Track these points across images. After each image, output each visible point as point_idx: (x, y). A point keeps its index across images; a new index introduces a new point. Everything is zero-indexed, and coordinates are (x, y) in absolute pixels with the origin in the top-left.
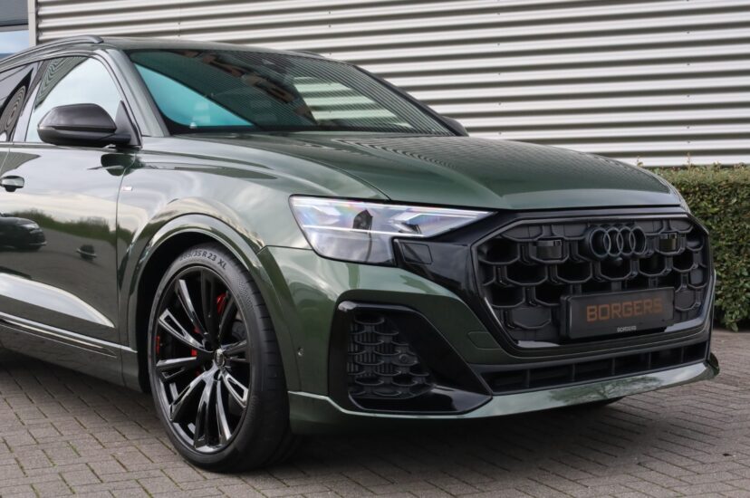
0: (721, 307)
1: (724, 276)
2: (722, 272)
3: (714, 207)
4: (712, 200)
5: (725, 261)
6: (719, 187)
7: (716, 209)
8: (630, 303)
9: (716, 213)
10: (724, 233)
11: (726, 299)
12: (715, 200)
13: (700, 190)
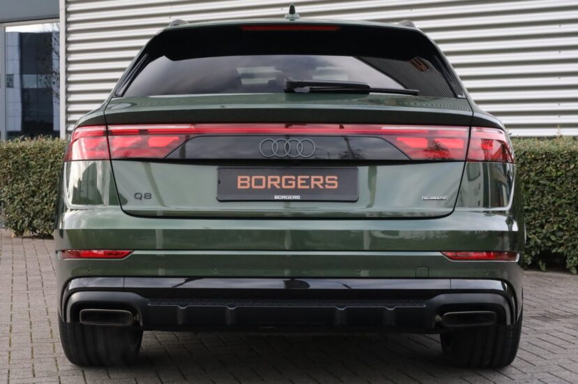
1: (565, 228)
2: (563, 225)
7: (559, 173)
13: (546, 157)
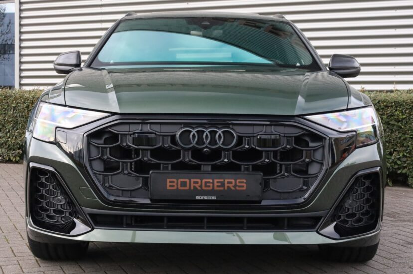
0: (406, 173)
1: (408, 155)
2: (407, 153)
3: (403, 115)
4: (401, 110)
5: (408, 147)
6: (406, 103)
8: (211, 181)
9: (404, 119)
10: (408, 130)
11: (409, 169)
12: (403, 111)
13: (395, 105)
